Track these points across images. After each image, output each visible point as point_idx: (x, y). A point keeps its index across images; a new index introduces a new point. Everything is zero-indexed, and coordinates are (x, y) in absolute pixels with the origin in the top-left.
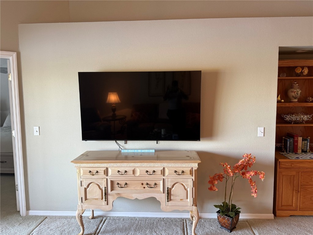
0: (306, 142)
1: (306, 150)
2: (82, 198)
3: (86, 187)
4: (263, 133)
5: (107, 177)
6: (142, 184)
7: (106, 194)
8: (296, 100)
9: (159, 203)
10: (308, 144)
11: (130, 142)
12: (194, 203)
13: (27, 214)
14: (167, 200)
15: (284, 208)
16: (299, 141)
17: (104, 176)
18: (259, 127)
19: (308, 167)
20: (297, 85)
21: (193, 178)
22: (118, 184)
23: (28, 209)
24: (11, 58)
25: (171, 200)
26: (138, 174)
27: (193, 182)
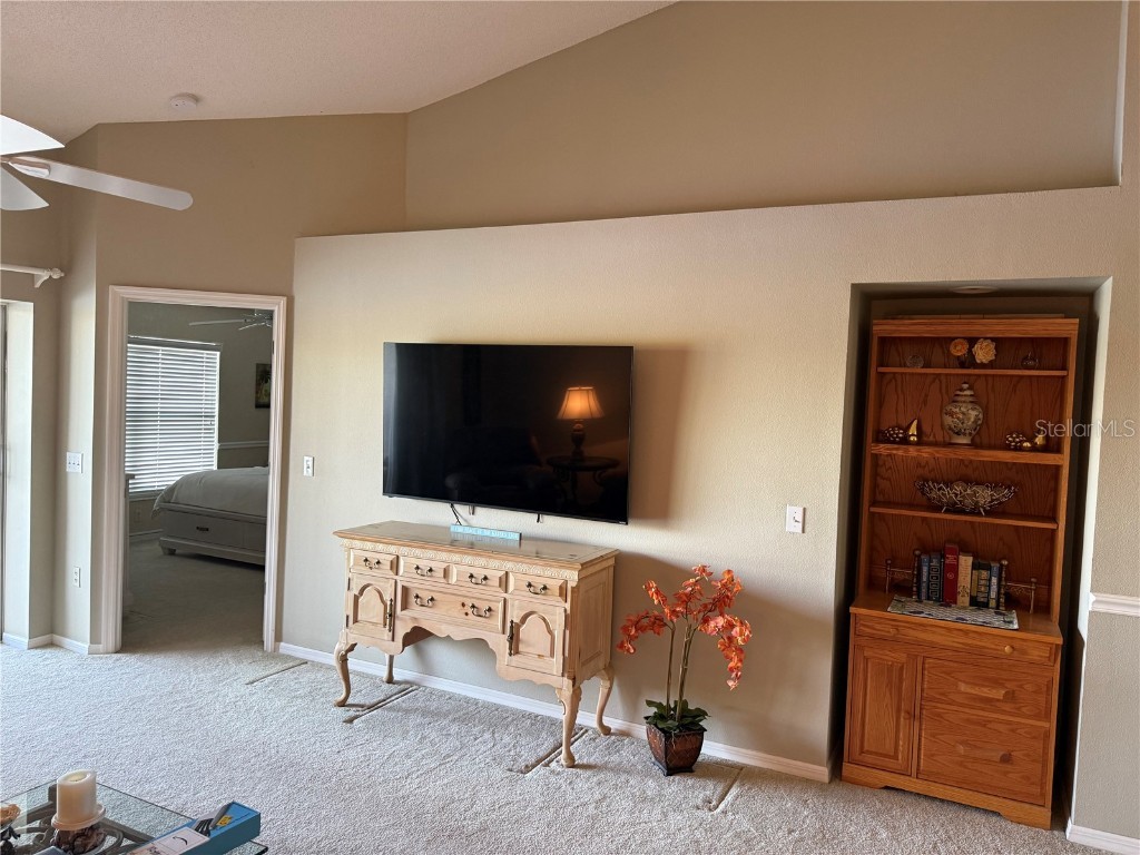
0: (985, 574)
1: (986, 600)
2: (348, 617)
3: (357, 593)
4: (801, 525)
5: (396, 577)
6: (463, 605)
7: (392, 615)
8: (965, 440)
9: (491, 654)
10: (994, 580)
11: (481, 511)
12: (567, 669)
13: (276, 649)
14: (508, 651)
15: (869, 758)
16: (961, 569)
17: (391, 573)
18: (791, 505)
19: (946, 643)
20: (968, 393)
21: (568, 606)
22: (417, 597)
23: (278, 637)
24: (276, 309)
25: (517, 652)
26: (453, 579)
27: (566, 616)
